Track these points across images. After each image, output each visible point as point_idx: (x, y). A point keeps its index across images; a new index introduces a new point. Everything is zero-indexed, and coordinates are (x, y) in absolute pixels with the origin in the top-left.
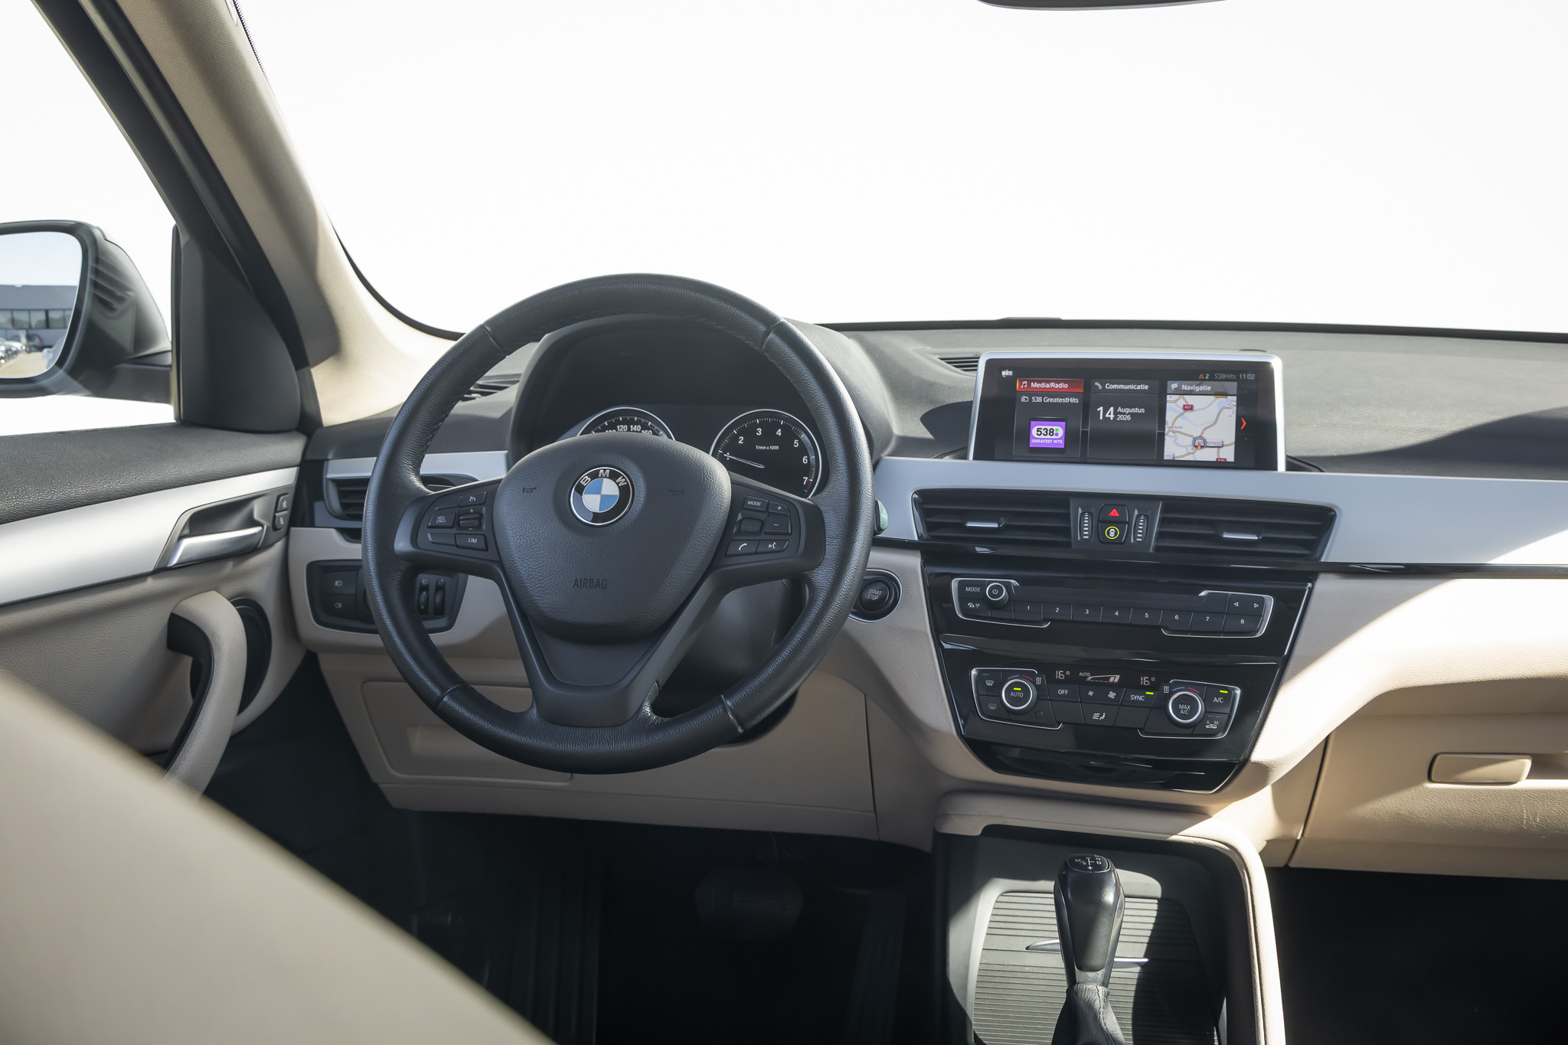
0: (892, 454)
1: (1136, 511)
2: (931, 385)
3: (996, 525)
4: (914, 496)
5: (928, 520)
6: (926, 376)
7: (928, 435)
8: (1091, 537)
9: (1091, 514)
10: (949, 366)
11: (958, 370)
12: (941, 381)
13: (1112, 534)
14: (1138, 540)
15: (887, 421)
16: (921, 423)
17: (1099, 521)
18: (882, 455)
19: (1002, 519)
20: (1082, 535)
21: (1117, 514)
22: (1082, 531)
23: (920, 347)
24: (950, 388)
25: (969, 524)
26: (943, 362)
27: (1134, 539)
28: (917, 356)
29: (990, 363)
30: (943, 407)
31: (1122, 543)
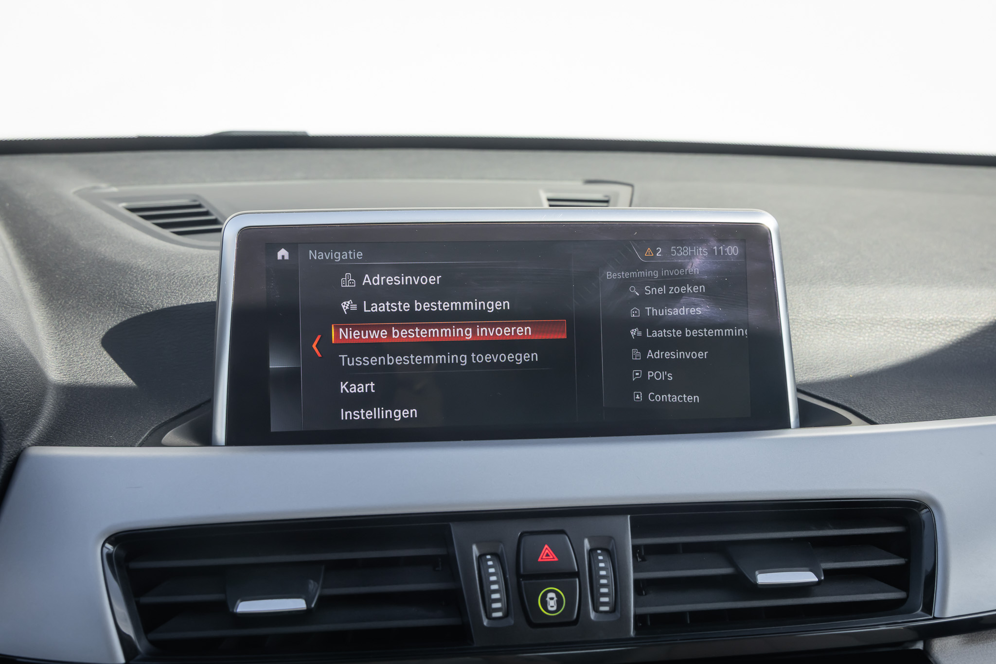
0: (48, 439)
1: (586, 542)
2: (122, 270)
3: (298, 604)
4: (105, 551)
5: (146, 600)
6: (107, 250)
7: (121, 378)
8: (506, 615)
9: (496, 556)
10: (149, 224)
11: (167, 232)
12: (140, 262)
13: (552, 605)
14: (602, 609)
15: (31, 356)
16: (102, 349)
17: (519, 575)
18: (25, 444)
19: (312, 585)
20: (489, 611)
21: (553, 558)
22: (487, 602)
23: (87, 184)
24: (158, 276)
25: (244, 607)
26: (134, 216)
27: (596, 610)
28: (87, 207)
29: (246, 236)
30: (147, 315)
31: (576, 622)
